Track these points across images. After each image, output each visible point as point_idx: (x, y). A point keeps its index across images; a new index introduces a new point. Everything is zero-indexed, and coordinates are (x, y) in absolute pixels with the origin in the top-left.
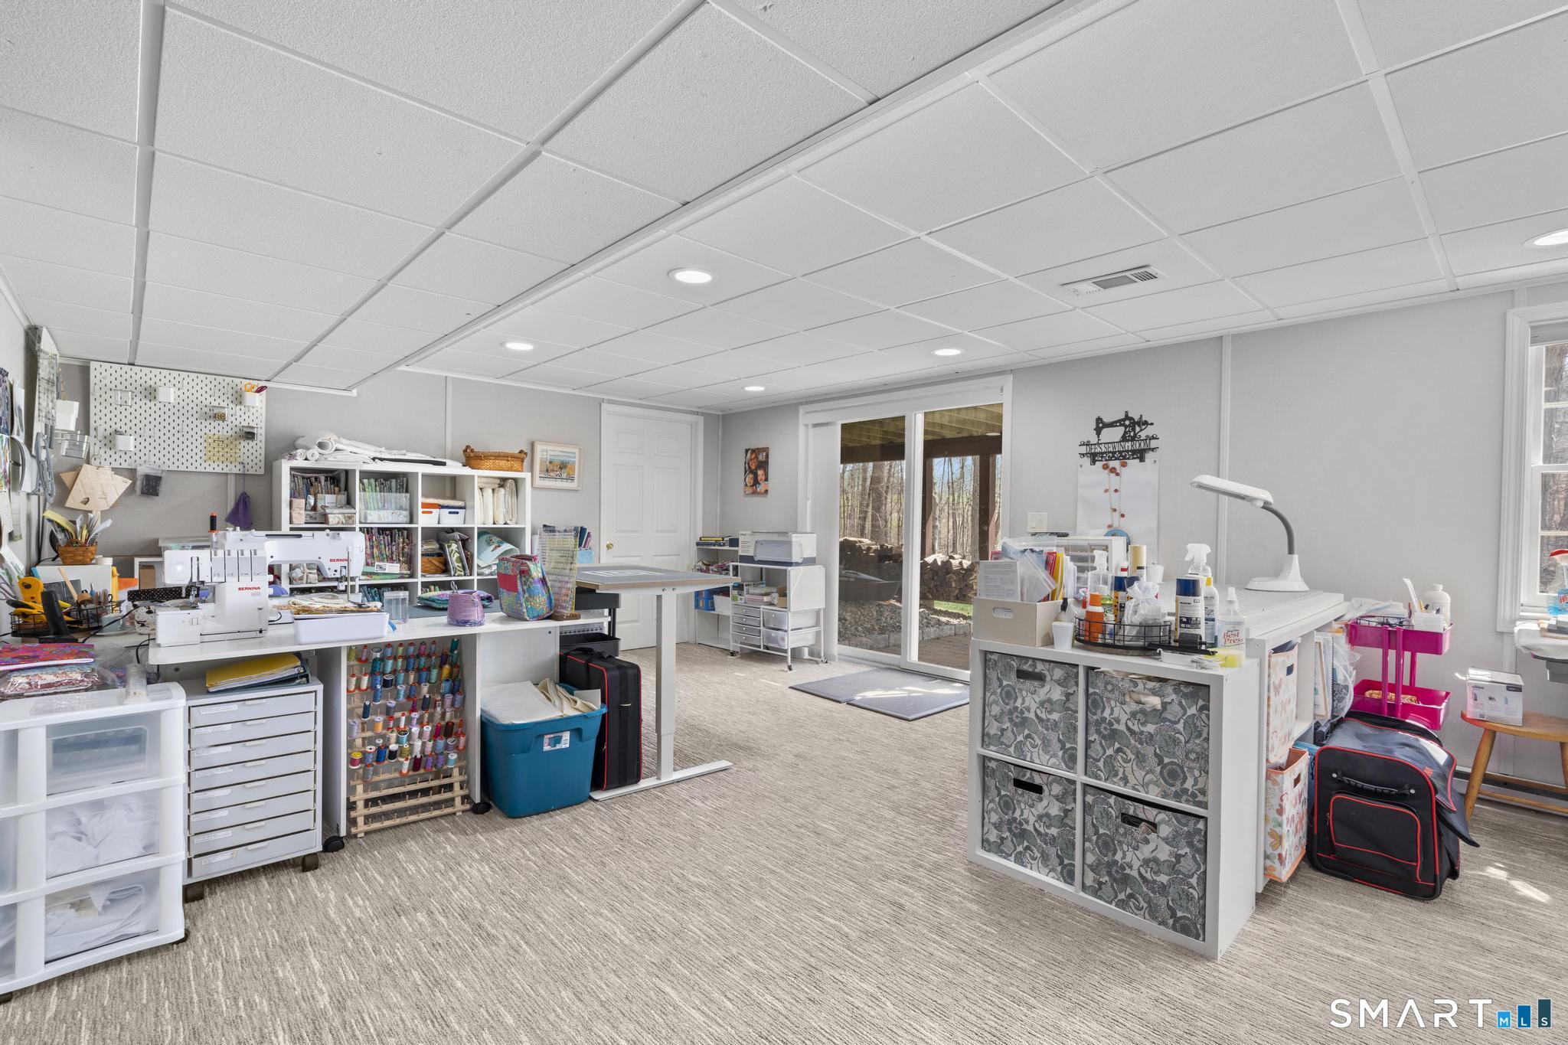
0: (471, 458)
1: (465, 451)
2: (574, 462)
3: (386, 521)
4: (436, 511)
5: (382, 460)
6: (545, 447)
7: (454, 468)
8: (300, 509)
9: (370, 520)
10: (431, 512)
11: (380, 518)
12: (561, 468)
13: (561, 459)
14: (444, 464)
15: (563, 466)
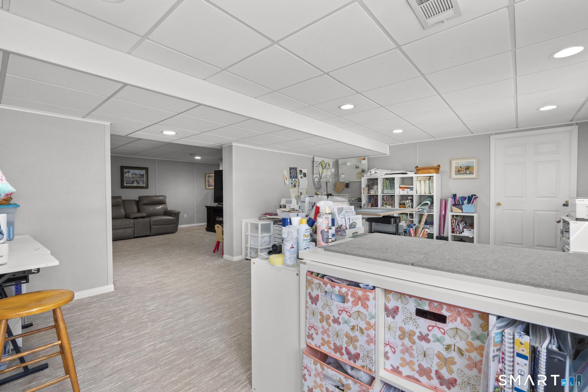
0: (418, 170)
1: (416, 168)
2: (473, 166)
3: (389, 193)
4: (406, 189)
5: (387, 174)
6: (457, 161)
7: (410, 175)
8: (365, 190)
9: (385, 193)
10: (404, 190)
11: (387, 192)
12: (466, 169)
13: (466, 165)
14: (406, 173)
15: (467, 168)
